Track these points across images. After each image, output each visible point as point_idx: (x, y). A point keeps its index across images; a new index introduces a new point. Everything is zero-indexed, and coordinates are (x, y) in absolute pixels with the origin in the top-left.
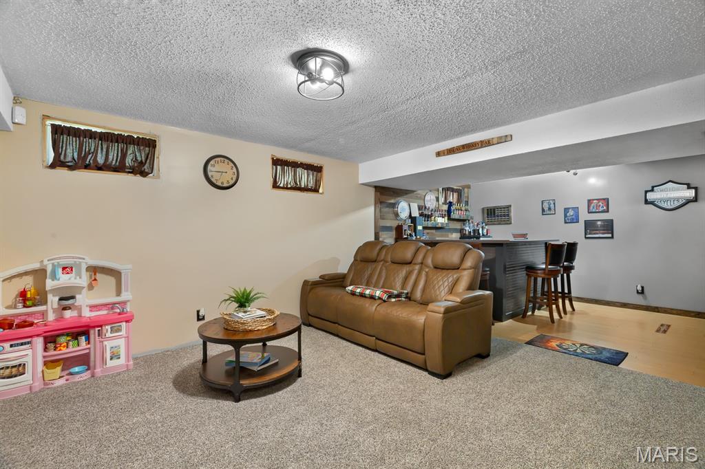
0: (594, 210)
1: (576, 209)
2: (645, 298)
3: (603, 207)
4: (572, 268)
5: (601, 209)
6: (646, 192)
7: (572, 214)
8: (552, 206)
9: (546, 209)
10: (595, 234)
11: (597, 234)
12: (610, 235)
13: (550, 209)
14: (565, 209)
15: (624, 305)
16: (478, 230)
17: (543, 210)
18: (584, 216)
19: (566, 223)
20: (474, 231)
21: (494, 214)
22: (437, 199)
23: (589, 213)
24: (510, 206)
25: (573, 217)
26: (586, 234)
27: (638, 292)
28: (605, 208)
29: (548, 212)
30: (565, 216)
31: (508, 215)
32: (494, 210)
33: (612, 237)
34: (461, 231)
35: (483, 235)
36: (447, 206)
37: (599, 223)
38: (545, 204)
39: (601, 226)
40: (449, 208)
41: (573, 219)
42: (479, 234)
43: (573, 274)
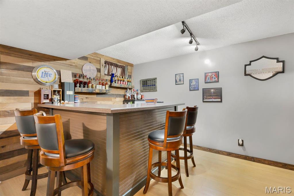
0: (209, 81)
1: (197, 80)
2: (244, 150)
3: (215, 78)
4: (192, 131)
5: (214, 80)
6: (246, 66)
7: (194, 84)
8: (182, 78)
9: (178, 80)
10: (209, 99)
11: (211, 99)
12: (219, 100)
13: (180, 80)
14: (190, 80)
15: (229, 154)
16: (134, 95)
17: (176, 81)
18: (202, 85)
19: (190, 90)
20: (132, 96)
21: (147, 85)
22: (99, 70)
23: (205, 83)
24: (156, 78)
25: (195, 86)
26: (203, 99)
27: (239, 145)
28: (216, 79)
29: (179, 83)
30: (190, 86)
31: (155, 85)
32: (147, 81)
33: (221, 101)
34: (124, 96)
35: (137, 99)
36: (110, 77)
37: (212, 91)
38: (177, 77)
39: (214, 93)
40: (112, 78)
41: (195, 88)
42: (134, 98)
43: (194, 135)
